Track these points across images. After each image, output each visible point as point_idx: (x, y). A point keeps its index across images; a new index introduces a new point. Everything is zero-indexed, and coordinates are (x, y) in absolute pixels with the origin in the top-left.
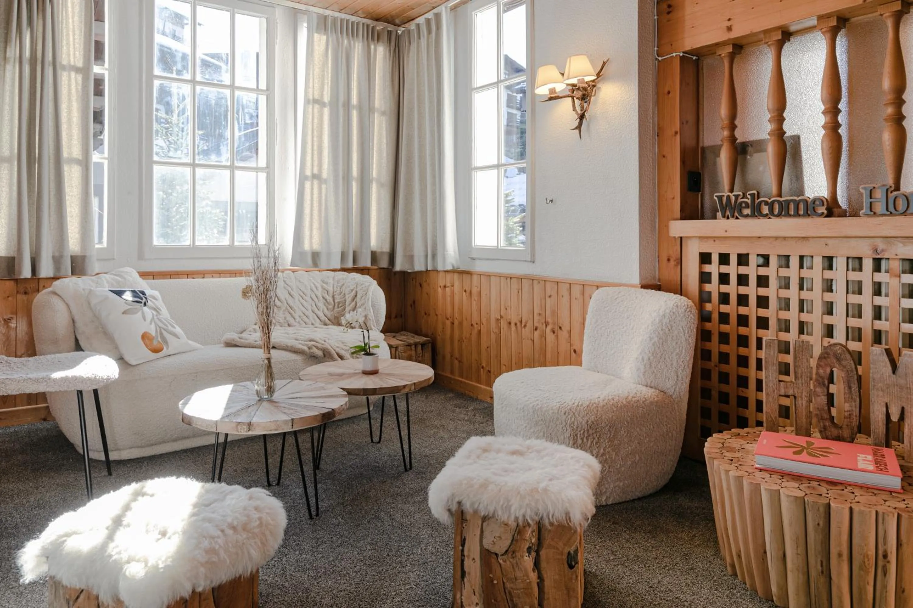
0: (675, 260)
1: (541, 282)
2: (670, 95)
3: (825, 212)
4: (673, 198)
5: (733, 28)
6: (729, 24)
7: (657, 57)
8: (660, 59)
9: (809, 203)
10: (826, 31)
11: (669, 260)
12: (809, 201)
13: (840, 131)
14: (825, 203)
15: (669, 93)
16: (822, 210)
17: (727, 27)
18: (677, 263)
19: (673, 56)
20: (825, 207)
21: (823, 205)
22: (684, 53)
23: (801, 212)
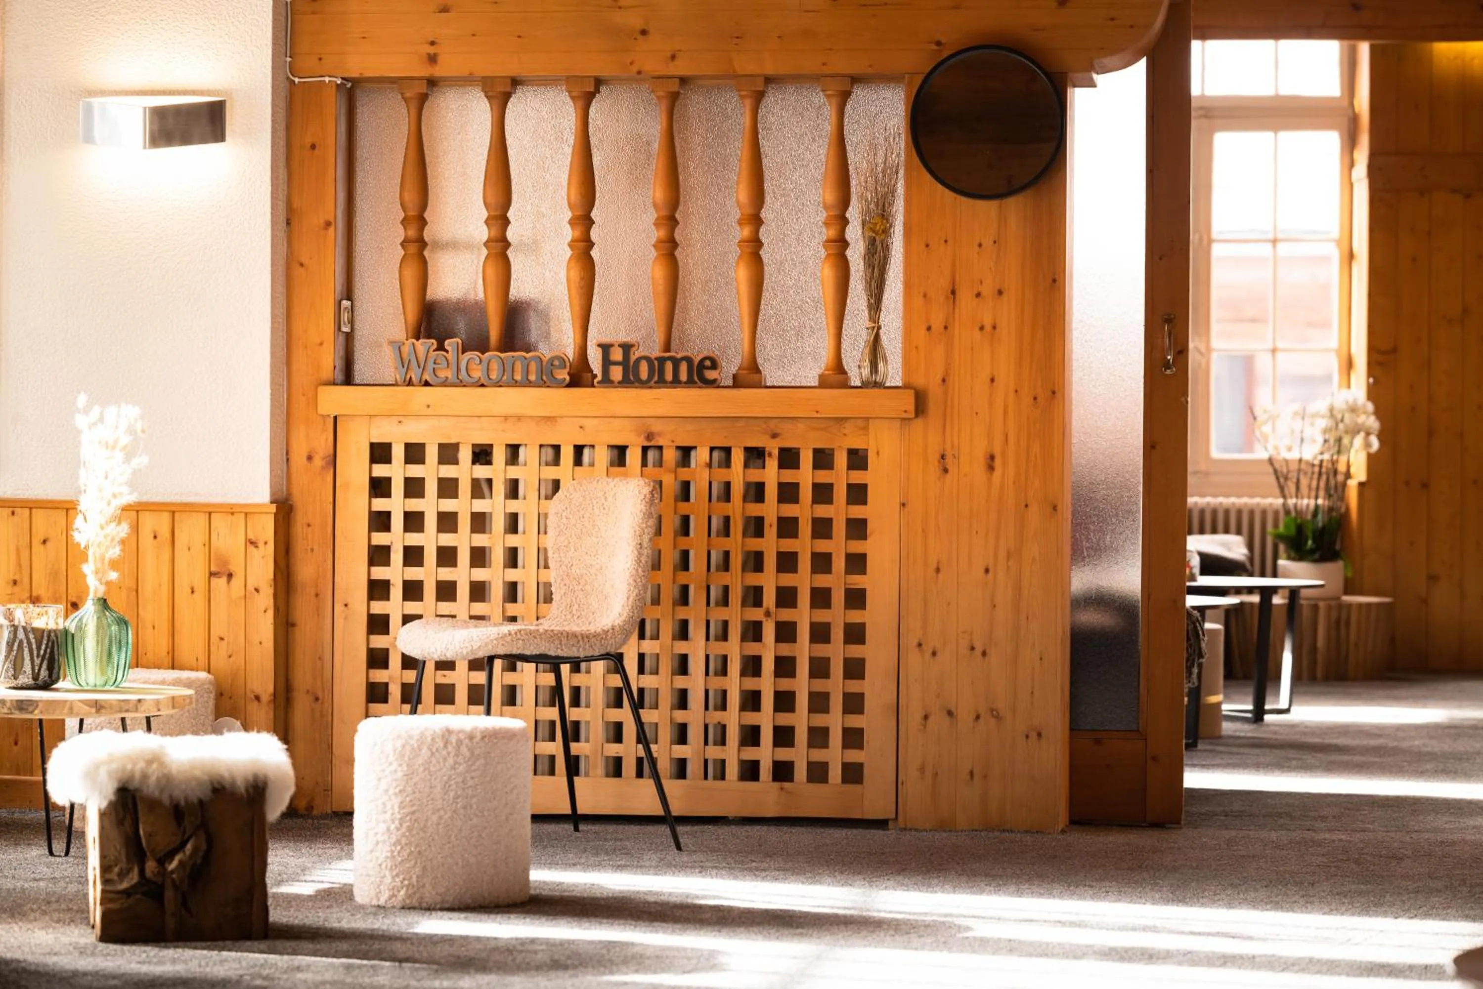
0: (323, 459)
1: (17, 510)
2: (317, 152)
3: (568, 378)
4: (321, 344)
5: (440, 59)
6: (432, 50)
7: (291, 77)
8: (297, 80)
9: (544, 363)
10: (579, 97)
11: (310, 458)
12: (545, 360)
13: (591, 253)
14: (568, 364)
15: (313, 147)
16: (563, 375)
17: (429, 55)
18: (328, 463)
19: (324, 81)
20: (568, 370)
21: (565, 367)
22: (342, 78)
23: (532, 377)
